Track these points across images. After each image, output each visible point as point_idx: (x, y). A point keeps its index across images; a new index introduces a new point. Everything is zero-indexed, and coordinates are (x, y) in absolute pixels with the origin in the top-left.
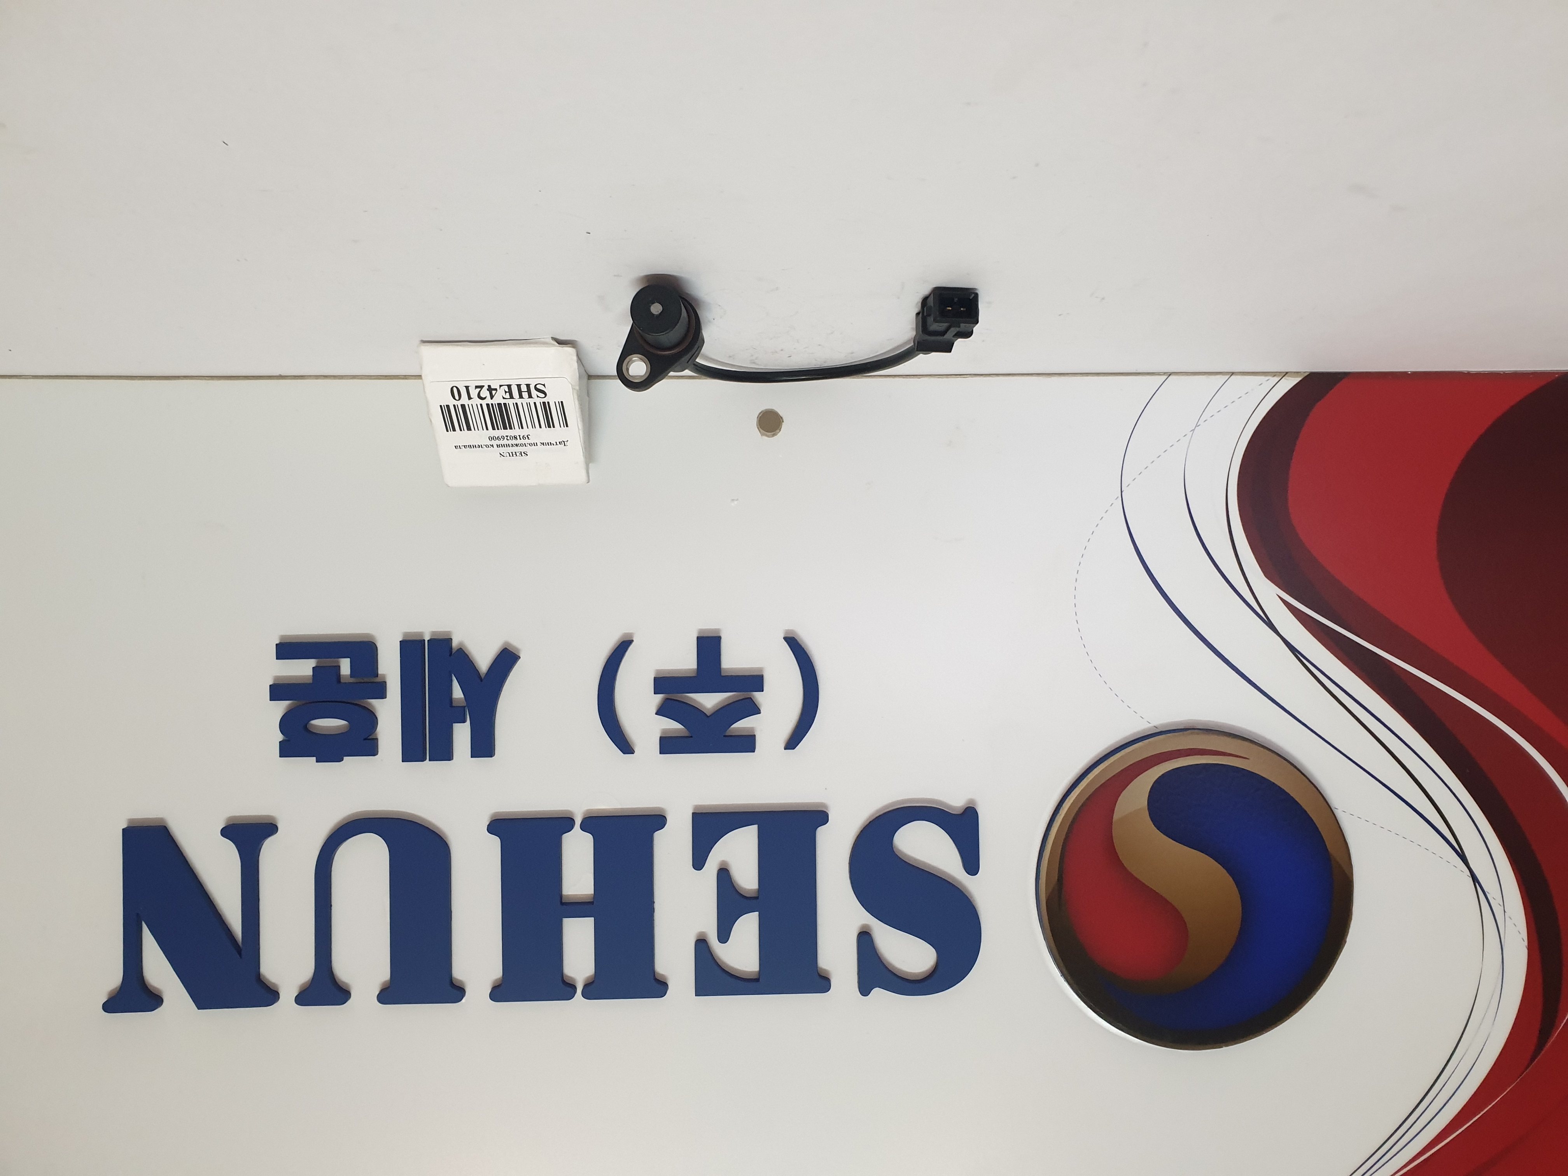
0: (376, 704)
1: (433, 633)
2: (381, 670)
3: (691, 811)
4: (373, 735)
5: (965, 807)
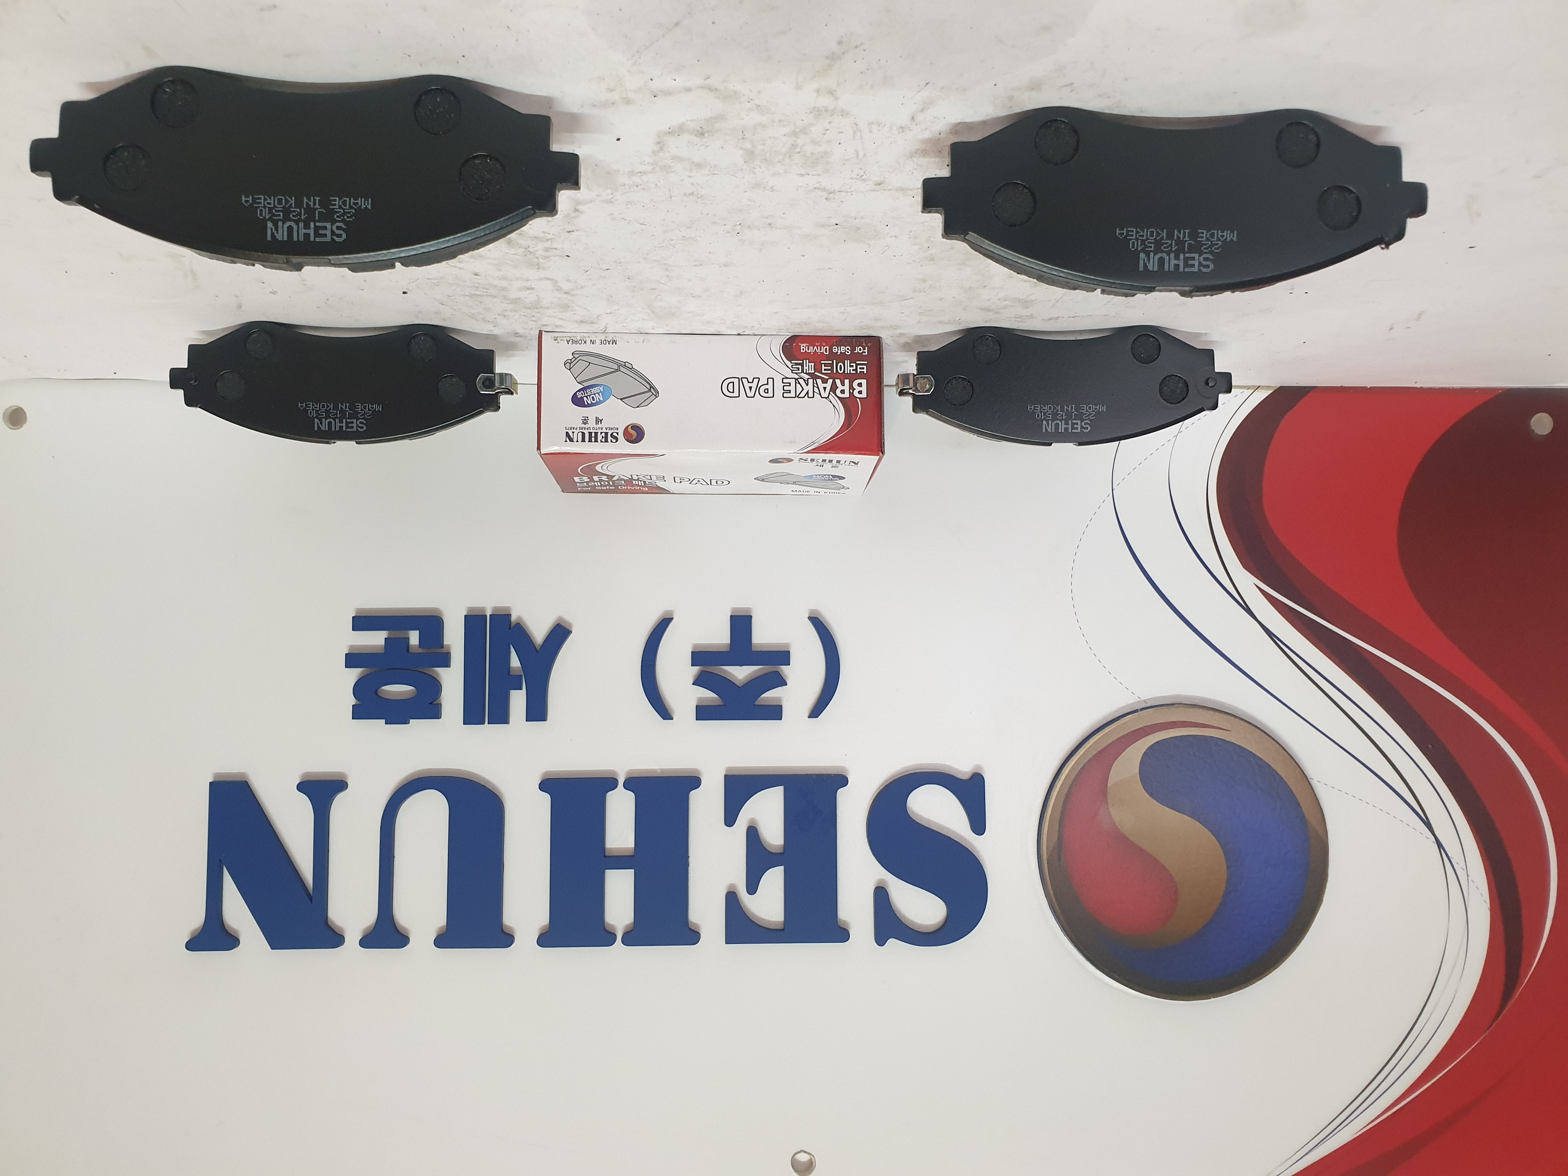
0: (442, 673)
1: (495, 609)
2: (447, 641)
3: (723, 774)
4: (438, 700)
5: (972, 773)
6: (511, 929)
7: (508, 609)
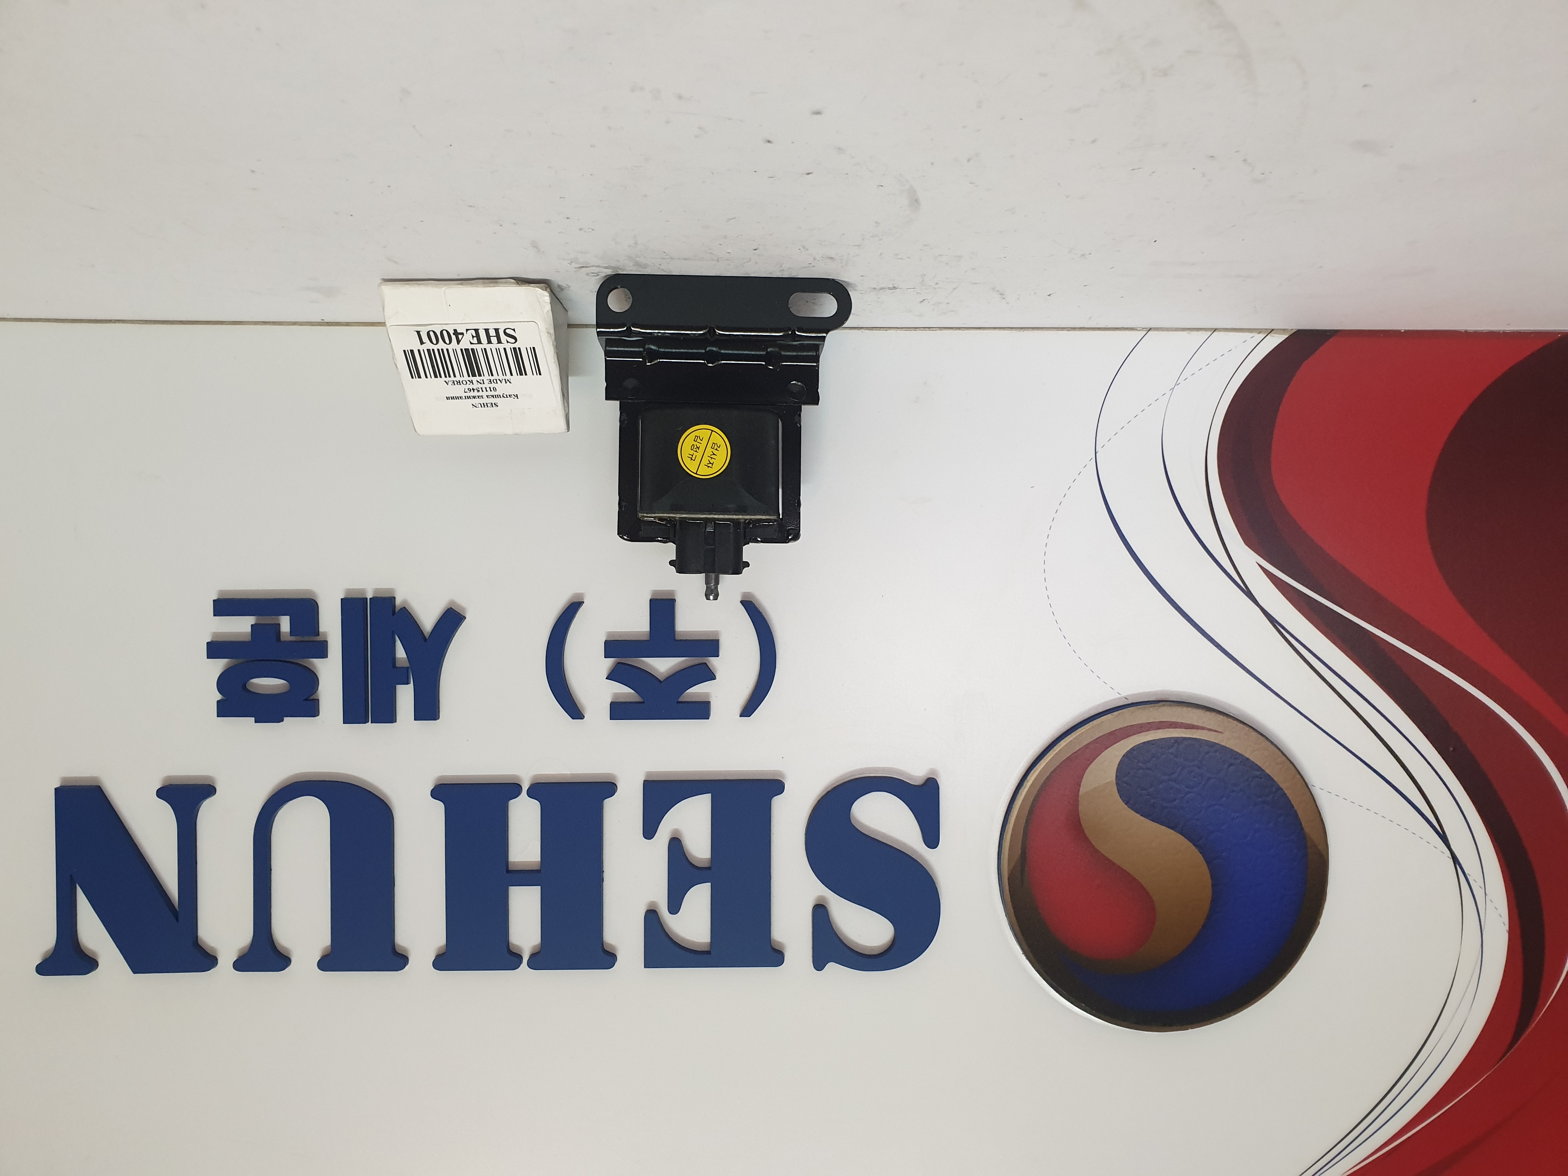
0: (317, 664)
1: (376, 590)
2: (322, 628)
3: (642, 778)
4: (314, 696)
5: (926, 778)
6: (403, 947)
7: (393, 591)
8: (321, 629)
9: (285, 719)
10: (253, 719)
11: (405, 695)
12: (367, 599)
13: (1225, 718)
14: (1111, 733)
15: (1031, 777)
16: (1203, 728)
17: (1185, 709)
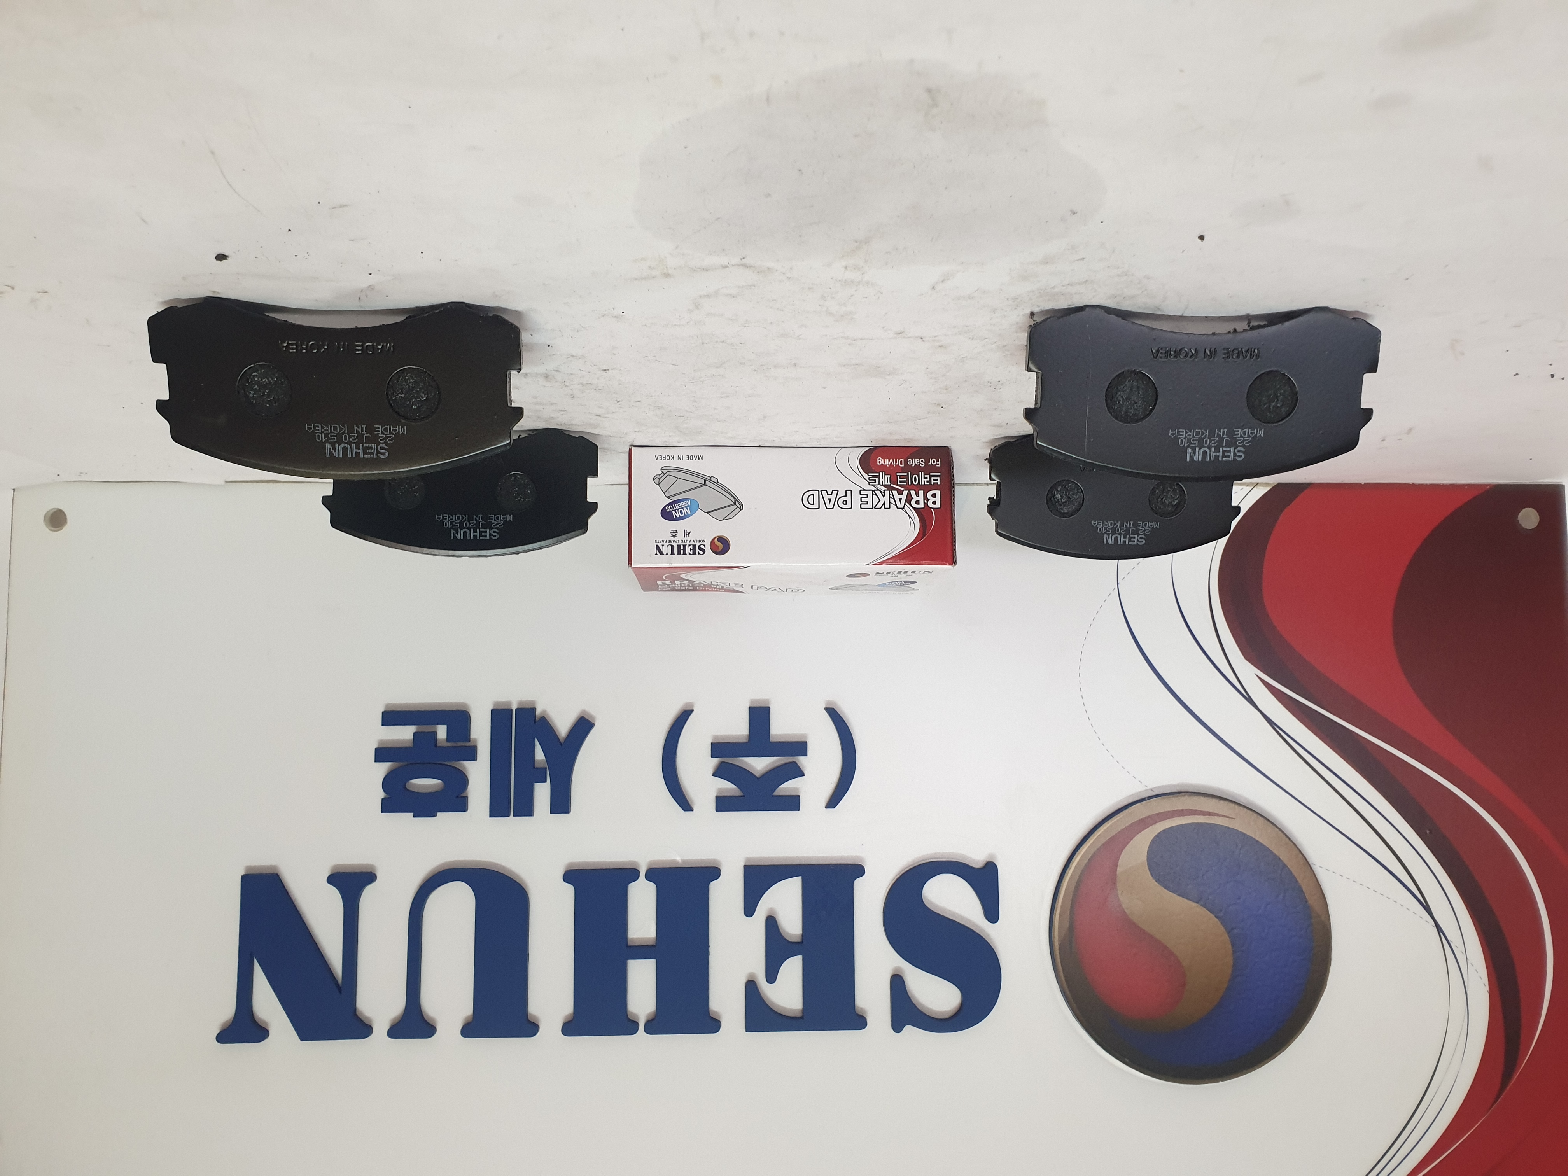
0: (469, 767)
1: (520, 703)
2: (473, 735)
3: (743, 864)
4: (465, 793)
5: (985, 862)
6: (535, 1017)
7: (534, 702)
8: (472, 737)
9: (439, 814)
10: (412, 814)
11: (542, 792)
12: (512, 710)
13: (1237, 806)
14: (1141, 821)
15: (1076, 859)
16: (1218, 815)
17: (1202, 798)
